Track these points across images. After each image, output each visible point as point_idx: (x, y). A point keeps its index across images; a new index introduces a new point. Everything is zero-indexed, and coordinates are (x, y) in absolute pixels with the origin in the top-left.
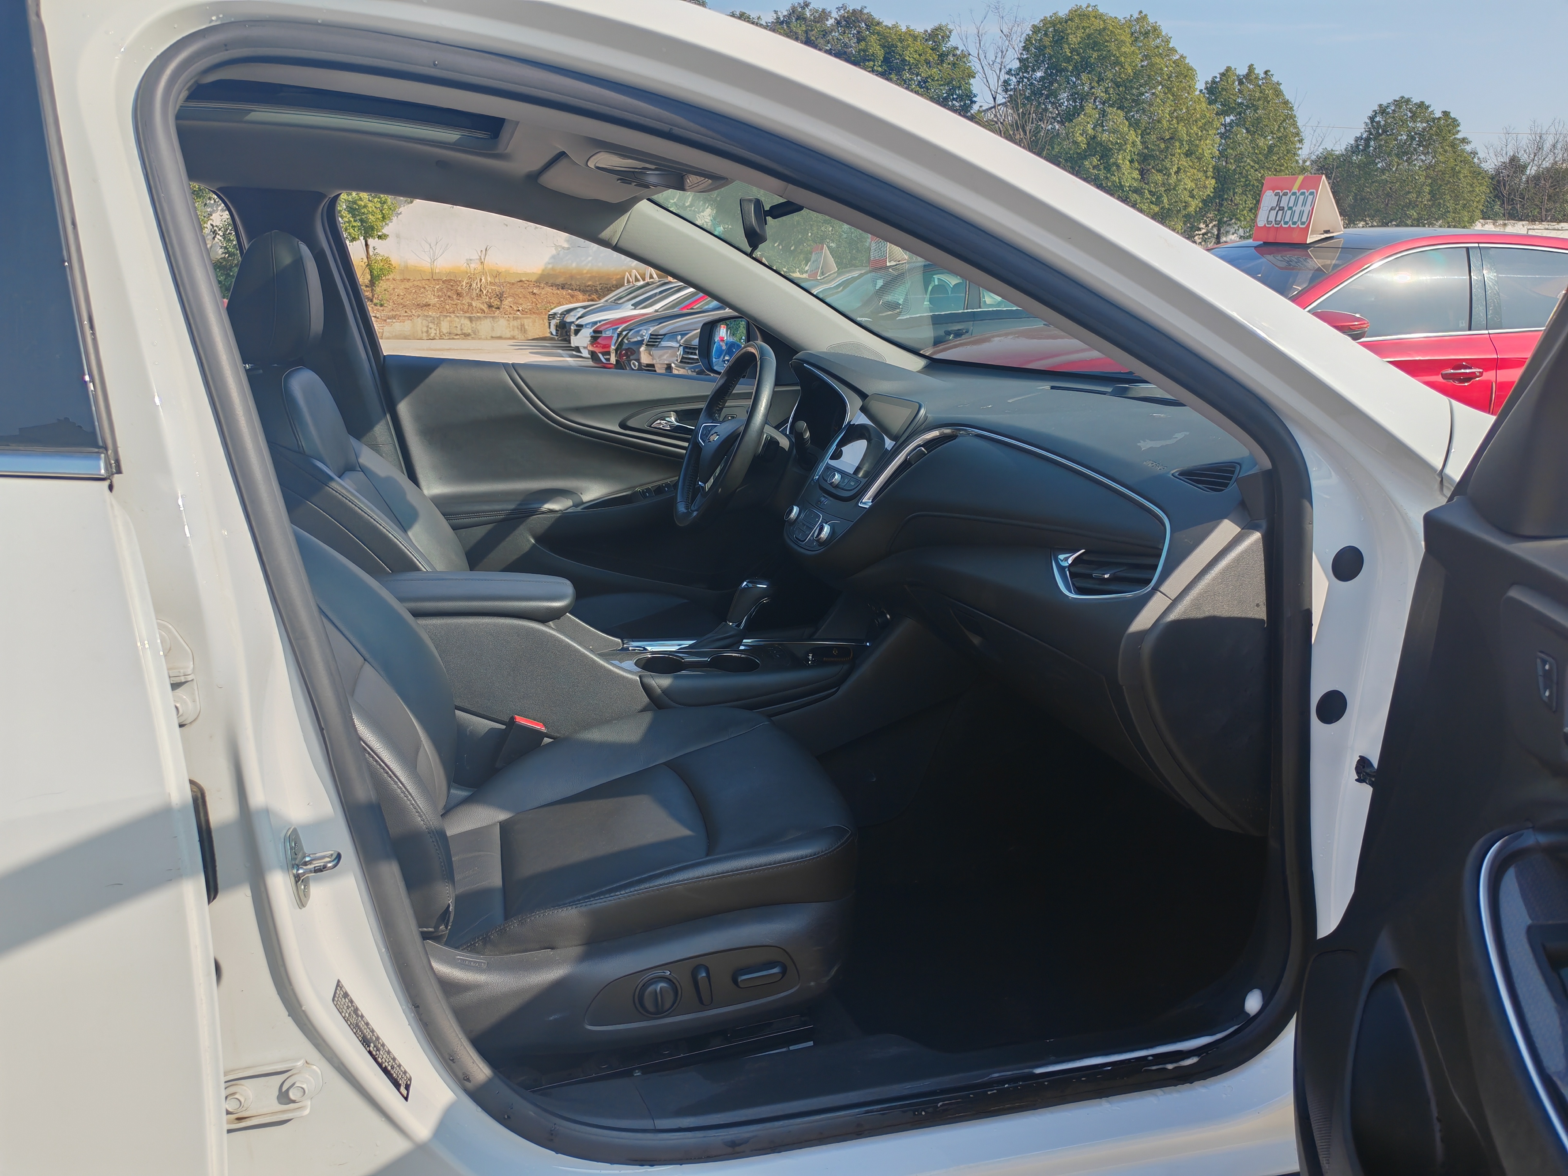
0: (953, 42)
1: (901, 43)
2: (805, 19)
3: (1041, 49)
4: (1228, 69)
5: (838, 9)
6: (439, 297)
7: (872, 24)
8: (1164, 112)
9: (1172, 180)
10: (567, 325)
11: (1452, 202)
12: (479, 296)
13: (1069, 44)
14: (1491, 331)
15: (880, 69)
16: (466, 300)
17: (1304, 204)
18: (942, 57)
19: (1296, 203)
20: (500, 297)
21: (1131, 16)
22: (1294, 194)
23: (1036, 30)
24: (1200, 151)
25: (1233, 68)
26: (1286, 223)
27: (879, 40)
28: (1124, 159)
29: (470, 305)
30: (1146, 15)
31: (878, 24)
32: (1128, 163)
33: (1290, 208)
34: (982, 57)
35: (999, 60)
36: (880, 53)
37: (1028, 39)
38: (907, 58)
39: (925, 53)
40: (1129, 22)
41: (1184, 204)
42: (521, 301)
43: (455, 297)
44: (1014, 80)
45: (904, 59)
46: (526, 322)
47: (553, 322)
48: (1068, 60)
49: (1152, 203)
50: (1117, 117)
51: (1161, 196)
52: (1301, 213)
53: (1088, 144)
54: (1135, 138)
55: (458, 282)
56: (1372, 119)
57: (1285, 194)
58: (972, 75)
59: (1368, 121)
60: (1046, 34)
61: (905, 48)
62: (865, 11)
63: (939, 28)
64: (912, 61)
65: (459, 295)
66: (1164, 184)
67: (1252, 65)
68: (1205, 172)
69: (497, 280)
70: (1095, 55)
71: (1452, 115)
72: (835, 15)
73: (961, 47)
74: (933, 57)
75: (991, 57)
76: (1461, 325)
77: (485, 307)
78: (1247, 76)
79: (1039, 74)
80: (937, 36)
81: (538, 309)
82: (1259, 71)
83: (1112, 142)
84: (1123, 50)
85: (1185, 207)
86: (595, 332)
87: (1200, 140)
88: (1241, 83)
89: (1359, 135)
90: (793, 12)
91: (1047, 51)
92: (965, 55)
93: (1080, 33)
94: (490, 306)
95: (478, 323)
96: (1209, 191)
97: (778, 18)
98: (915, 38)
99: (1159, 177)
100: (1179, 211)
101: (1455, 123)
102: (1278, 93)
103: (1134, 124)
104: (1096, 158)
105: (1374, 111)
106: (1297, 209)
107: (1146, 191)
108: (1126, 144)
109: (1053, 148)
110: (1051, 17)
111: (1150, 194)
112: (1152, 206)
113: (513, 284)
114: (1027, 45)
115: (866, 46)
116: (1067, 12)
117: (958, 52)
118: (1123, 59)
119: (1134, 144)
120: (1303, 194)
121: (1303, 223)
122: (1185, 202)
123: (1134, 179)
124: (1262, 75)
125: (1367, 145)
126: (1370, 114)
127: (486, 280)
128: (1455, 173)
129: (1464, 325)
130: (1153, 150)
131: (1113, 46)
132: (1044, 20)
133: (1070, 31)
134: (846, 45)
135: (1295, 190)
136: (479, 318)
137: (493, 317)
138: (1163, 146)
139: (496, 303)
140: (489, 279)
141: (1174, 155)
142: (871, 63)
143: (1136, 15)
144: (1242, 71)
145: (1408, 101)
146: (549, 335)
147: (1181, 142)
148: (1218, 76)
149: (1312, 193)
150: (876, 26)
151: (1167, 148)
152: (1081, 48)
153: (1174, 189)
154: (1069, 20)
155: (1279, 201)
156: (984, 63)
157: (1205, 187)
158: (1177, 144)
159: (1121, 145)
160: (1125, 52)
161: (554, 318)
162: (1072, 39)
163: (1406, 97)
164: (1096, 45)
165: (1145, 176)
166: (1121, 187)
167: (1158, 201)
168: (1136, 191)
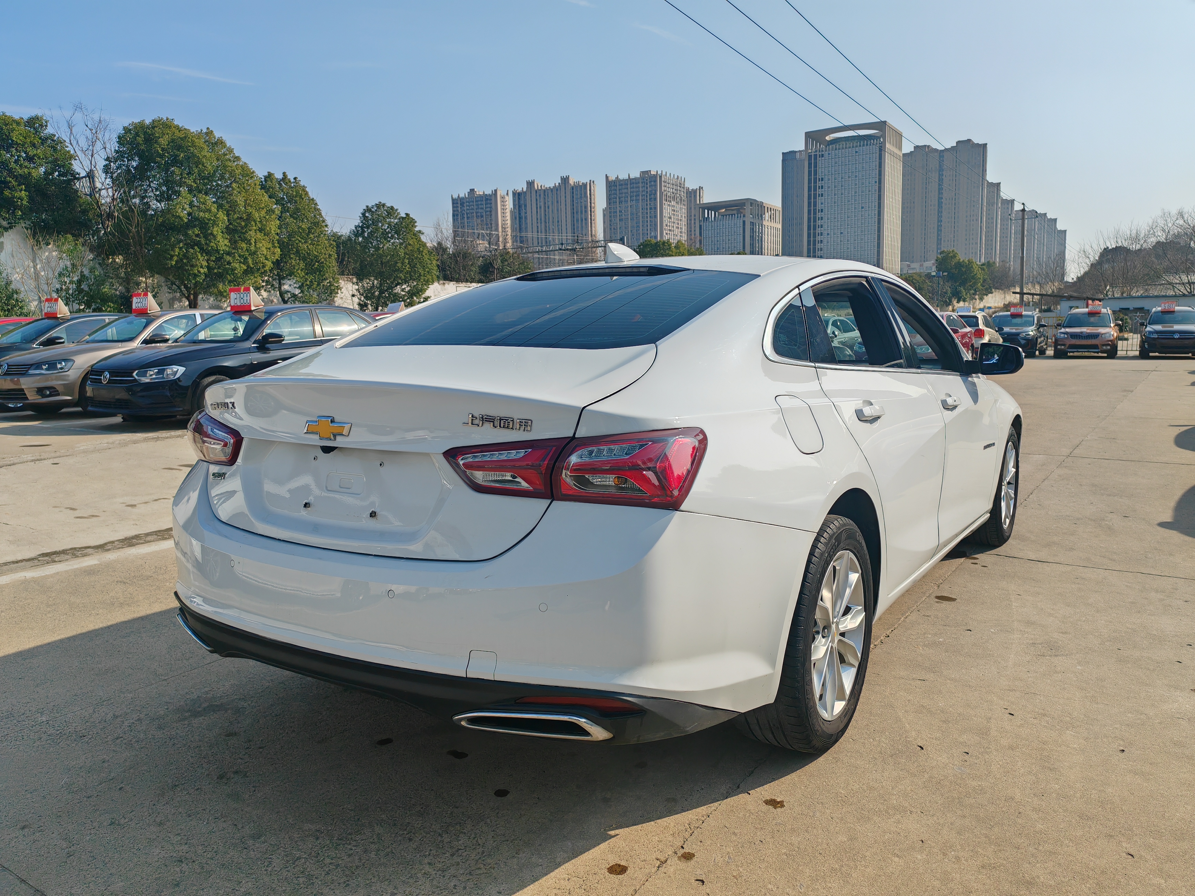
0: (50, 130)
3: (134, 145)
4: (269, 174)
8: (240, 200)
9: (254, 247)
11: (422, 269)
13: (160, 145)
18: (44, 140)
21: (201, 130)
23: (127, 130)
24: (268, 229)
25: (272, 173)
28: (217, 231)
30: (212, 131)
32: (220, 234)
34: (74, 144)
37: (122, 136)
39: (29, 136)
40: (200, 134)
44: (113, 165)
49: (240, 262)
51: (246, 258)
53: (188, 218)
54: (223, 217)
56: (364, 214)
58: (71, 157)
59: (361, 215)
60: (137, 135)
61: (11, 131)
63: (36, 118)
64: (19, 142)
66: (247, 250)
67: (284, 173)
68: (273, 243)
70: (181, 155)
71: (411, 216)
73: (57, 135)
74: (36, 140)
78: (283, 180)
79: (134, 163)
80: (36, 124)
82: (291, 177)
83: (207, 219)
84: (202, 153)
85: (264, 267)
88: (280, 184)
89: (357, 224)
93: (166, 138)
96: (277, 257)
98: (17, 124)
99: (244, 245)
100: (258, 270)
101: (413, 222)
102: (307, 194)
103: (221, 207)
104: (197, 229)
105: (364, 210)
107: (236, 254)
108: (217, 220)
111: (239, 257)
112: (242, 265)
114: (121, 140)
117: (55, 138)
119: (223, 221)
123: (226, 245)
124: (292, 180)
125: (363, 232)
126: (362, 211)
128: (420, 252)
130: (237, 227)
131: (194, 150)
133: (157, 135)
138: (243, 224)
141: (252, 231)
143: (205, 131)
144: (279, 176)
145: (384, 205)
147: (255, 221)
148: (263, 178)
151: (246, 225)
152: (170, 148)
153: (255, 254)
154: (154, 127)
157: (274, 253)
158: (253, 223)
159: (214, 221)
162: (161, 141)
163: (383, 202)
164: (179, 148)
165: (233, 243)
166: (217, 251)
167: (245, 262)
168: (228, 254)
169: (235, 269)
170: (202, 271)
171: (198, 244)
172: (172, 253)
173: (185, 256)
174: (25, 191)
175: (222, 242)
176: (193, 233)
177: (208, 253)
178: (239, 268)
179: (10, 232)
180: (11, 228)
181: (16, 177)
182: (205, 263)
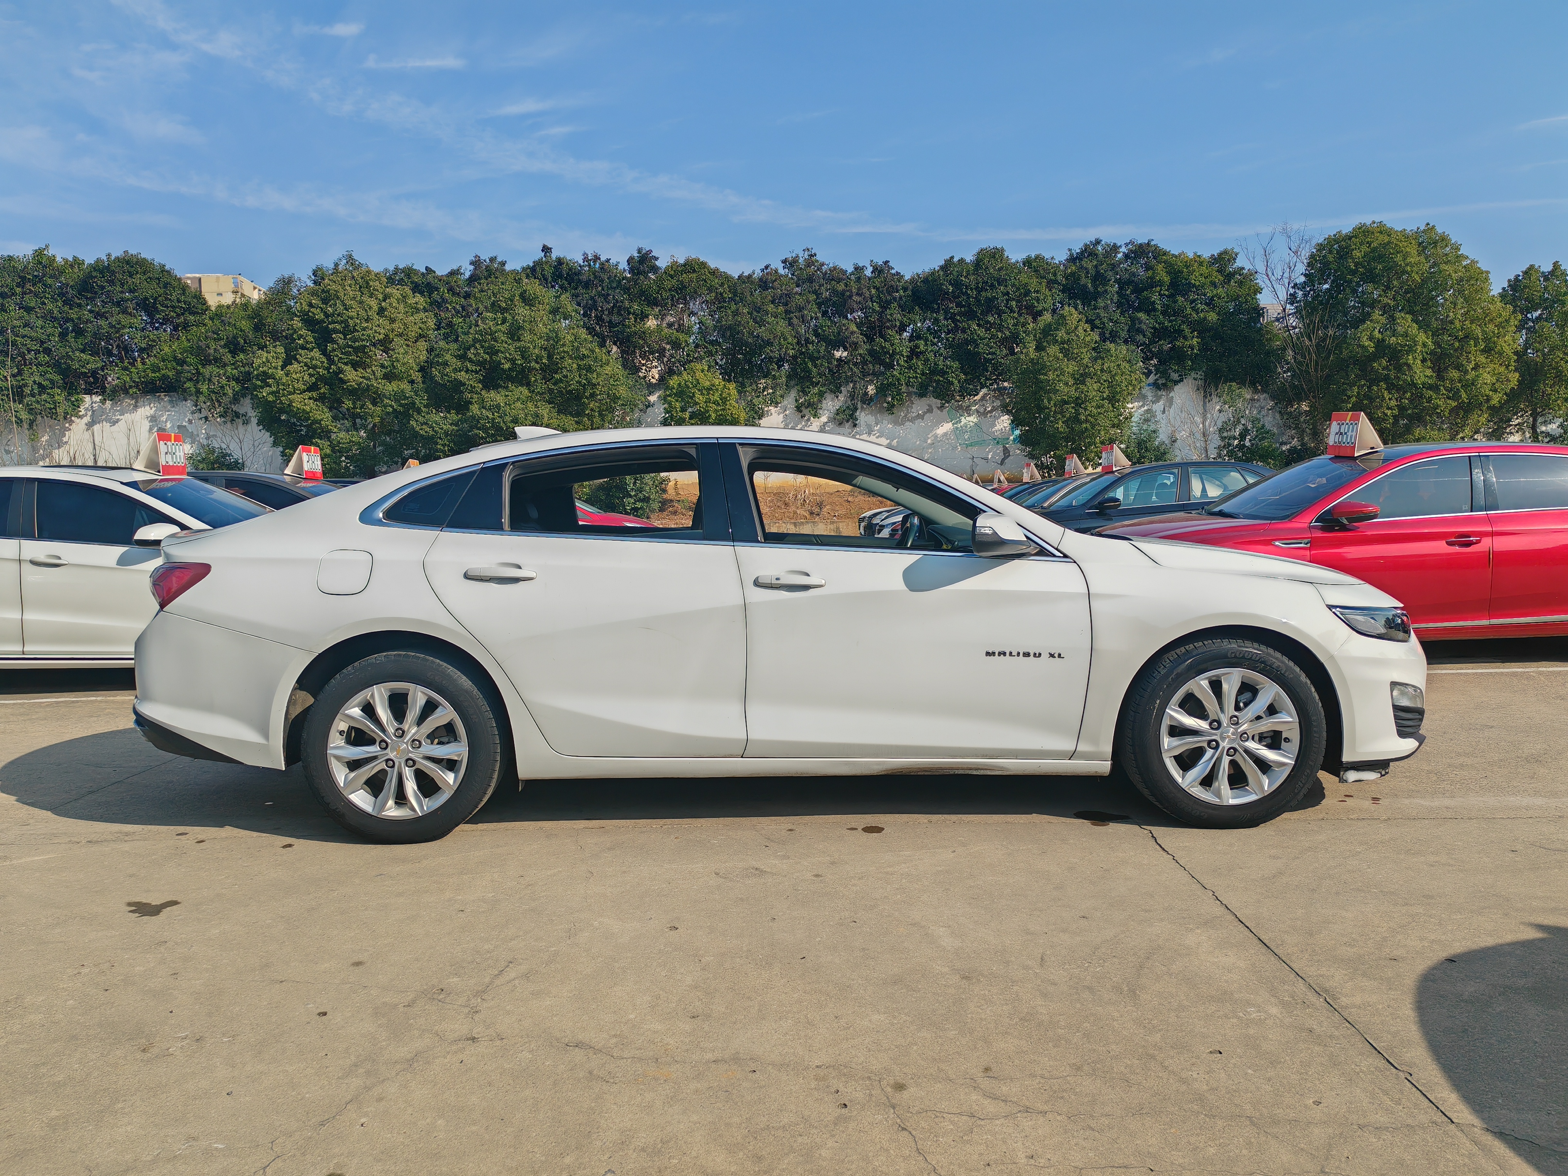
0: (1239, 263)
1: (1187, 269)
2: (1096, 255)
3: (1326, 264)
4: (1532, 267)
5: (1127, 245)
6: (770, 507)
7: (1159, 254)
8: (1457, 314)
9: (1471, 375)
10: (873, 526)
12: (803, 505)
13: (1354, 259)
14: (1488, 512)
15: (1167, 293)
16: (792, 509)
17: (1352, 431)
18: (1230, 276)
19: (1348, 430)
20: (820, 505)
21: (1418, 229)
22: (1347, 424)
23: (1320, 247)
24: (1499, 347)
25: (1536, 267)
26: (1344, 443)
27: (1166, 268)
28: (1415, 359)
29: (795, 513)
30: (1433, 227)
31: (1165, 254)
32: (1419, 362)
33: (1346, 433)
34: (1270, 274)
35: (1286, 275)
36: (1167, 279)
37: (1312, 256)
38: (1193, 282)
39: (1210, 275)
40: (1416, 235)
41: (1485, 398)
42: (837, 508)
43: (783, 507)
44: (1300, 294)
45: (1189, 282)
46: (841, 525)
47: (863, 524)
48: (1354, 273)
49: (1449, 398)
50: (1405, 322)
51: (1457, 392)
52: (1351, 436)
53: (1376, 347)
54: (1426, 339)
55: (786, 494)
57: (1343, 424)
58: (1258, 290)
60: (1330, 252)
61: (1191, 273)
62: (1153, 243)
63: (1225, 252)
65: (786, 504)
66: (1460, 381)
67: (1557, 262)
68: (1507, 367)
69: (818, 492)
70: (1380, 267)
72: (1123, 249)
73: (1247, 268)
74: (1219, 278)
75: (1278, 273)
76: (1464, 509)
77: (807, 514)
78: (1552, 273)
79: (1326, 286)
80: (1223, 260)
81: (851, 514)
83: (1401, 345)
84: (1408, 260)
85: (1488, 400)
86: (892, 530)
87: (1498, 337)
88: (1546, 279)
90: (1085, 249)
91: (1332, 266)
92: (1254, 273)
93: (1365, 248)
94: (812, 513)
95: (801, 527)
96: (1514, 384)
97: (1072, 255)
98: (1201, 264)
99: (1454, 374)
103: (1424, 326)
104: (1385, 360)
106: (1349, 434)
107: (1442, 388)
108: (1416, 345)
109: (1341, 353)
110: (1335, 235)
111: (1446, 390)
112: (1449, 401)
113: (832, 494)
114: (1311, 262)
115: (1153, 274)
116: (1351, 230)
117: (1245, 271)
118: (1409, 268)
119: (1424, 345)
120: (1352, 424)
121: (1352, 443)
122: (1486, 396)
123: (1427, 376)
127: (809, 491)
129: (1467, 508)
130: (1446, 349)
131: (1399, 258)
132: (1328, 239)
133: (1354, 247)
134: (1134, 274)
135: (1347, 422)
136: (802, 522)
137: (813, 522)
138: (1457, 344)
139: (817, 510)
140: (812, 491)
141: (1470, 353)
142: (1158, 288)
143: (1422, 228)
144: (1547, 268)
146: (859, 535)
147: (1476, 340)
148: (1521, 274)
149: (1356, 424)
150: (1163, 255)
151: (1461, 348)
152: (1366, 261)
153: (1473, 384)
154: (1353, 237)
155: (1340, 428)
156: (1272, 278)
157: (1508, 380)
158: (1472, 342)
159: (1410, 347)
160: (1410, 262)
161: (863, 521)
162: (1357, 254)
164: (1380, 258)
165: (1440, 373)
166: (1413, 385)
167: (1456, 396)
168: (1431, 387)
169: (1438, 406)
170: (1389, 412)
171: (1386, 379)
172: (1349, 393)
173: (1366, 396)
174: (1197, 337)
175: (1422, 373)
176: (1380, 365)
177: (1399, 389)
178: (1444, 404)
179: (1180, 385)
180: (1181, 380)
181: (1190, 324)
182: (1393, 403)
